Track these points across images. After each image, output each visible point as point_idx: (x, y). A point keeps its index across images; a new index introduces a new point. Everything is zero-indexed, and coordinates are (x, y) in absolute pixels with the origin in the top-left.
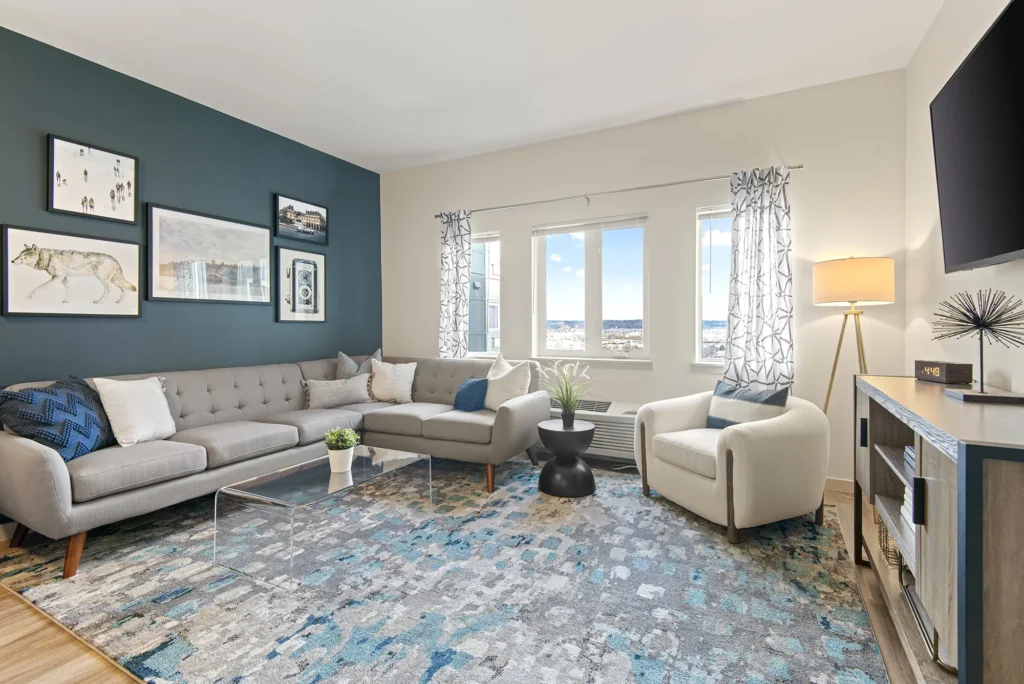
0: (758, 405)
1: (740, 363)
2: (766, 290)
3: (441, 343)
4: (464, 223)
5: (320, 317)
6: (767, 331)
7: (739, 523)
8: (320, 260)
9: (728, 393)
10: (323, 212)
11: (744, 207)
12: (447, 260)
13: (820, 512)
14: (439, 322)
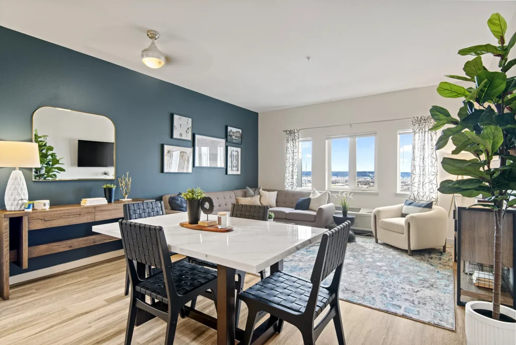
0: (421, 208)
1: (416, 193)
2: (426, 164)
3: (286, 183)
4: (296, 134)
5: (239, 173)
6: (427, 180)
7: (412, 248)
8: (239, 150)
9: (410, 204)
10: (240, 131)
11: (417, 131)
12: (289, 149)
13: (444, 247)
14: (285, 175)
